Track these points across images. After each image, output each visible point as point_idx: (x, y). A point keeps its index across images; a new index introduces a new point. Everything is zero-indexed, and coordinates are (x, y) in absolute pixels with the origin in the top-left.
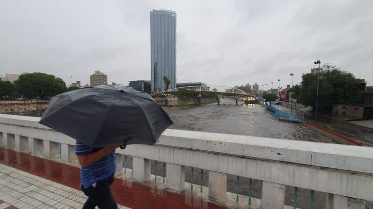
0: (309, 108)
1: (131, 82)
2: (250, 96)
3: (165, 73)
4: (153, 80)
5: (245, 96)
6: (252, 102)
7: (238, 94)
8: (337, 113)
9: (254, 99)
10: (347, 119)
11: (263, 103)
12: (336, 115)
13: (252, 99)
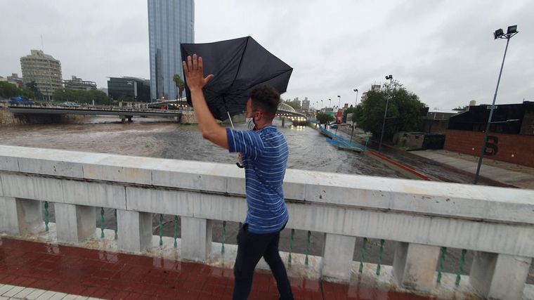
0: (369, 134)
1: (111, 78)
2: (301, 116)
3: (175, 70)
4: (154, 78)
5: (294, 115)
6: (302, 124)
7: (285, 112)
8: (398, 141)
9: (305, 120)
10: (408, 149)
11: (316, 126)
12: (396, 144)
13: (302, 120)
